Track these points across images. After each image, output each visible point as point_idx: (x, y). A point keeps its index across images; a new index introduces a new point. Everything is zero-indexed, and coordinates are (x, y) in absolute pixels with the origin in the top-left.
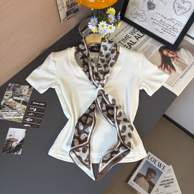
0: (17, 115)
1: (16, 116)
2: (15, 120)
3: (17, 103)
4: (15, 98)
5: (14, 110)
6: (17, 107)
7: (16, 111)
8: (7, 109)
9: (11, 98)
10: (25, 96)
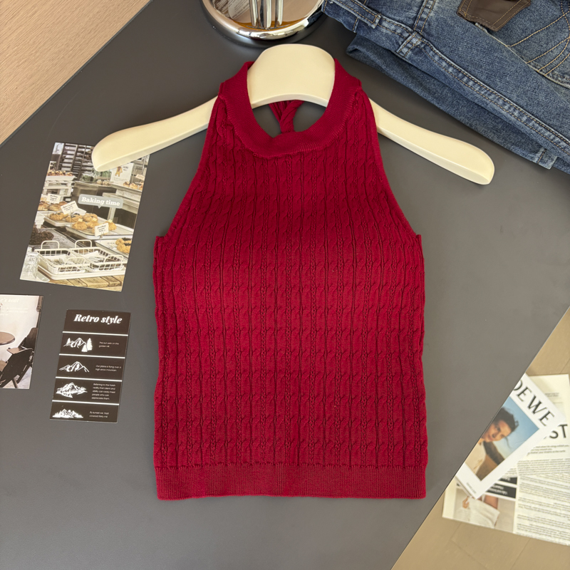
0: (102, 263)
1: (97, 270)
2: (97, 282)
3: (94, 219)
4: (85, 199)
5: (87, 244)
6: (98, 233)
7: (95, 250)
8: (63, 245)
9: (69, 200)
10: (122, 189)
